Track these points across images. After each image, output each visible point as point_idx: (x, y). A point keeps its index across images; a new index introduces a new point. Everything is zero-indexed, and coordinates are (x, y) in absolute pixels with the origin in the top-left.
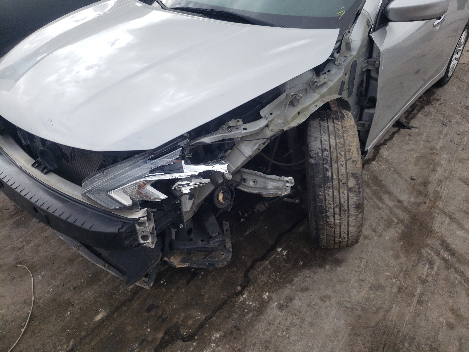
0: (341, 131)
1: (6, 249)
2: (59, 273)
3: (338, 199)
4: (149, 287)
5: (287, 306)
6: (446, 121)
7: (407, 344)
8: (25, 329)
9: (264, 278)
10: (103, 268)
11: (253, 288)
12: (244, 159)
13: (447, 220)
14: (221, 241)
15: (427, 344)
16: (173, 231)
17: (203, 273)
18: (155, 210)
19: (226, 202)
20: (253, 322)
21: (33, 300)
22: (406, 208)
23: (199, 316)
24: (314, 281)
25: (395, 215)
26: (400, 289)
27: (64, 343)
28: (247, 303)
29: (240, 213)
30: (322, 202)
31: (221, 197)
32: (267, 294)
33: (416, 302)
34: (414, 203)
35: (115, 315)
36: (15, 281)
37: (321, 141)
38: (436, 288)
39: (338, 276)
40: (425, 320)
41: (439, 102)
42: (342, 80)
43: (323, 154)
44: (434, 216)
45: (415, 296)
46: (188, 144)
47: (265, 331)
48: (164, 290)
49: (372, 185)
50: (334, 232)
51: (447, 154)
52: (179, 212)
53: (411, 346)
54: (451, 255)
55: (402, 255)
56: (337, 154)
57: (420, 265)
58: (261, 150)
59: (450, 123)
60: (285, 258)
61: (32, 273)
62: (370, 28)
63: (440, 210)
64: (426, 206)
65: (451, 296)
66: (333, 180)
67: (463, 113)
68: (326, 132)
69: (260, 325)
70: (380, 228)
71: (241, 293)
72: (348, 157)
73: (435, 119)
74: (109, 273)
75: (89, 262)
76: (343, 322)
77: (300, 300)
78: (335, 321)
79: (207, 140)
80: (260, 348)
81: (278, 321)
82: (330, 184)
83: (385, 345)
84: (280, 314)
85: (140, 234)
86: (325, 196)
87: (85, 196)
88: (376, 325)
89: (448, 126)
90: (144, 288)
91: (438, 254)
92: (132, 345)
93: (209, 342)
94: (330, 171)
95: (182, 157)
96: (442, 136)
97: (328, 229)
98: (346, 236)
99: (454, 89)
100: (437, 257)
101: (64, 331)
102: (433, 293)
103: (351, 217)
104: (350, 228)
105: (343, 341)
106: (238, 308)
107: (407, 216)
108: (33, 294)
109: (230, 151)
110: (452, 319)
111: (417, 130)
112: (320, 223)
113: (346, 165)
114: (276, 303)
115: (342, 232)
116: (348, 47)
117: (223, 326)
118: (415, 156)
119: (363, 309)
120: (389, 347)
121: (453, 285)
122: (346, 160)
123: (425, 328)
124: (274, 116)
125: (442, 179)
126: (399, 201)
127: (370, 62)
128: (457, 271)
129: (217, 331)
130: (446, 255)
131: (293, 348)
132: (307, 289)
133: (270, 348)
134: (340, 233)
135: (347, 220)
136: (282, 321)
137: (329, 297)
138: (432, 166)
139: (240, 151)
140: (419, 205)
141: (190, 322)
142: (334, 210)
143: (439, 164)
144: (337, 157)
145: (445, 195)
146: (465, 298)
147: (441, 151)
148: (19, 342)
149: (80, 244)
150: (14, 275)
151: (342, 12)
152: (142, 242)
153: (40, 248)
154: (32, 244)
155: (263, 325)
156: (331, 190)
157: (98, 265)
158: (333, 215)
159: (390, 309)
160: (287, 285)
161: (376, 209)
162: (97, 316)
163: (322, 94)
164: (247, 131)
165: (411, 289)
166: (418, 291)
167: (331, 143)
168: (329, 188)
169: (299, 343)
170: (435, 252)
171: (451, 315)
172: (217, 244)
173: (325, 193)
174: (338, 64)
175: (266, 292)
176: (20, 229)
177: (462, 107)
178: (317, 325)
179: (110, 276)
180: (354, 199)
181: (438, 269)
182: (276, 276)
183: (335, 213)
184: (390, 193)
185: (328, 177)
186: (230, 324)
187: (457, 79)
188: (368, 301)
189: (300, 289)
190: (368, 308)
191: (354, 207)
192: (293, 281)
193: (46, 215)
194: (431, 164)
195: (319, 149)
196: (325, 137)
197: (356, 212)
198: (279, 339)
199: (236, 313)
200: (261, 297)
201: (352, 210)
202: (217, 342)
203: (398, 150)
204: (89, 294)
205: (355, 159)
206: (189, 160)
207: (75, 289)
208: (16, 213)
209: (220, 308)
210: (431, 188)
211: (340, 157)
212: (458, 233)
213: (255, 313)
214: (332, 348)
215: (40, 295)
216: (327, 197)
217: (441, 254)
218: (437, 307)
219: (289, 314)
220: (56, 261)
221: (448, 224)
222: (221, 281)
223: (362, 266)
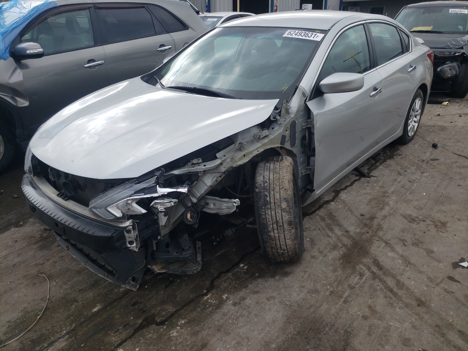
0: (278, 169)
1: (31, 264)
2: (69, 280)
3: (275, 218)
4: (136, 289)
5: (240, 303)
6: (402, 171)
7: (327, 329)
8: (40, 316)
9: (226, 285)
10: (103, 277)
11: (216, 291)
12: (206, 188)
13: (383, 245)
14: (191, 253)
15: (343, 329)
16: (154, 242)
17: (179, 281)
18: (138, 221)
19: (193, 220)
20: (211, 314)
21: (48, 298)
22: (352, 236)
23: (171, 309)
24: (265, 287)
25: (341, 241)
26: (332, 293)
27: (68, 326)
28: (209, 301)
29: (214, 238)
30: (264, 220)
31: (189, 216)
32: (226, 295)
33: (342, 302)
34: (359, 233)
35: (108, 308)
36: (36, 285)
37: (264, 176)
38: (361, 292)
39: (284, 283)
40: (346, 313)
41: (400, 157)
42: (282, 134)
43: (264, 185)
44: (374, 242)
45: (343, 297)
46: (162, 175)
47: (219, 319)
48: (147, 292)
49: (327, 219)
50: (276, 244)
51: (396, 196)
52: (157, 226)
53: (330, 330)
54: (379, 269)
55: (339, 270)
56: (274, 185)
57: (352, 277)
58: (218, 181)
59: (405, 173)
60: (245, 271)
61: (49, 280)
62: (305, 98)
63: (379, 238)
64: (368, 235)
65: (371, 298)
66: (270, 203)
67: (418, 165)
68: (268, 170)
69: (216, 316)
70: (326, 250)
71: (206, 294)
72: (281, 187)
73: (394, 170)
74: (107, 280)
75: (94, 273)
76: (281, 314)
77: (250, 299)
78: (275, 313)
79: (176, 172)
80: (214, 331)
81: (231, 313)
82: (269, 206)
83: (310, 329)
84: (234, 308)
85: (128, 240)
86: (266, 215)
87: (91, 211)
88: (307, 316)
89: (403, 175)
90: (132, 290)
91: (369, 269)
92: (118, 327)
93: (176, 326)
94: (268, 196)
95: (157, 183)
96: (396, 183)
97: (271, 242)
98: (285, 248)
99: (416, 146)
100: (368, 271)
101: (69, 318)
102: (357, 295)
103: (286, 232)
104: (287, 241)
105: (278, 326)
106: (202, 304)
107: (351, 242)
108: (48, 294)
109: (196, 182)
110: (368, 312)
111: (375, 179)
112: (264, 237)
113: (280, 192)
114: (232, 301)
115: (281, 245)
116: (287, 112)
117: (188, 316)
118: (368, 198)
119: (299, 305)
120: (314, 330)
121: (375, 290)
122: (280, 189)
123: (344, 319)
124: (226, 157)
125: (387, 215)
126: (347, 231)
127: (309, 122)
128: (381, 280)
129: (183, 319)
130: (375, 269)
131: (239, 330)
132: (258, 292)
133: (221, 331)
134: (280, 245)
135: (283, 233)
136: (234, 313)
137: (274, 298)
138: (381, 205)
139: (203, 182)
140: (363, 234)
141: (164, 313)
142: (273, 226)
143: (387, 204)
144: (274, 187)
145: (386, 227)
146: (382, 299)
147: (392, 194)
148: (34, 325)
149: (87, 260)
150: (36, 282)
151: (285, 88)
152: (129, 246)
153: (57, 264)
154: (51, 261)
155: (219, 315)
156: (270, 211)
157: (99, 275)
158: (272, 230)
159: (320, 306)
160: (243, 289)
161: (326, 237)
162: (94, 308)
163: (264, 144)
164: (206, 167)
165: (340, 293)
166: (346, 294)
167: (271, 177)
168: (268, 209)
169: (244, 327)
170: (366, 267)
171: (367, 311)
172: (188, 255)
173: (266, 213)
174: (279, 124)
175: (226, 294)
176: (43, 251)
177: (419, 160)
178: (261, 316)
179: (107, 283)
180: (286, 217)
181: (366, 279)
182: (236, 283)
183: (274, 228)
184: (340, 226)
185: (267, 201)
186: (194, 314)
187: (421, 139)
188: (304, 301)
189: (252, 292)
190: (303, 305)
191: (287, 224)
192: (248, 287)
193: (63, 227)
194: (381, 204)
195: (262, 181)
196: (267, 173)
197: (289, 228)
198: (230, 325)
199: (199, 307)
200: (221, 297)
201: (286, 226)
202: (182, 326)
203: (355, 194)
204: (90, 295)
205: (286, 188)
206: (162, 185)
207: (80, 291)
208: (41, 240)
209: (188, 304)
210: (375, 222)
211: (276, 187)
212: (389, 254)
213: (214, 308)
214: (269, 331)
215: (54, 295)
216: (267, 216)
217: (371, 269)
218: (358, 305)
219: (241, 308)
220: (68, 272)
221: (383, 248)
222: (192, 286)
223: (305, 277)
